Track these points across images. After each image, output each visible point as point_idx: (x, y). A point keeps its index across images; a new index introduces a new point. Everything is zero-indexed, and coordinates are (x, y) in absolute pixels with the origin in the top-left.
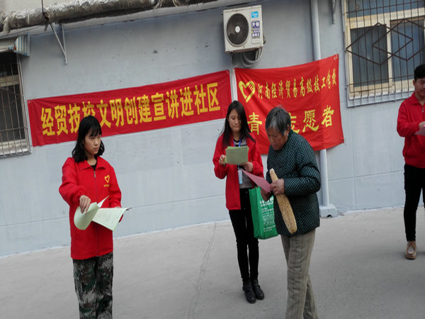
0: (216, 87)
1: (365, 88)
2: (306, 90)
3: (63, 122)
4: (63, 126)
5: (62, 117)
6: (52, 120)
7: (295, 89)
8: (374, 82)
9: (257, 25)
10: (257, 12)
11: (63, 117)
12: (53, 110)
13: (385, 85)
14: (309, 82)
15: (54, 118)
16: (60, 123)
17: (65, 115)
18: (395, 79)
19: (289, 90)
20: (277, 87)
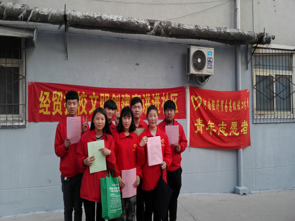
0: (177, 97)
1: (262, 113)
2: (233, 108)
3: (59, 105)
4: (59, 108)
5: (58, 100)
6: (49, 102)
7: (226, 106)
8: (267, 110)
9: (211, 60)
10: (211, 52)
11: (60, 101)
12: (51, 94)
13: (273, 113)
14: (234, 104)
15: (51, 100)
16: (56, 105)
17: (61, 100)
18: (277, 110)
19: (222, 106)
20: (216, 103)
